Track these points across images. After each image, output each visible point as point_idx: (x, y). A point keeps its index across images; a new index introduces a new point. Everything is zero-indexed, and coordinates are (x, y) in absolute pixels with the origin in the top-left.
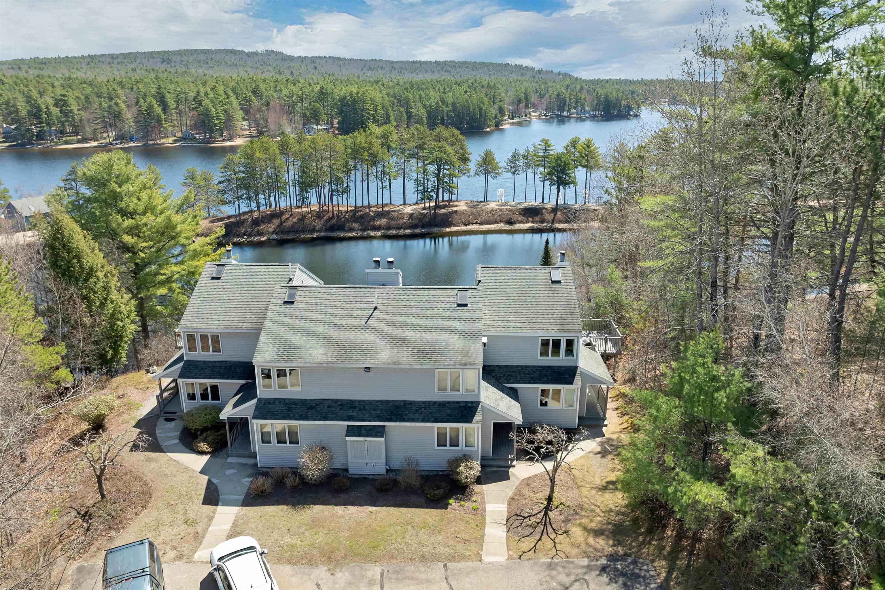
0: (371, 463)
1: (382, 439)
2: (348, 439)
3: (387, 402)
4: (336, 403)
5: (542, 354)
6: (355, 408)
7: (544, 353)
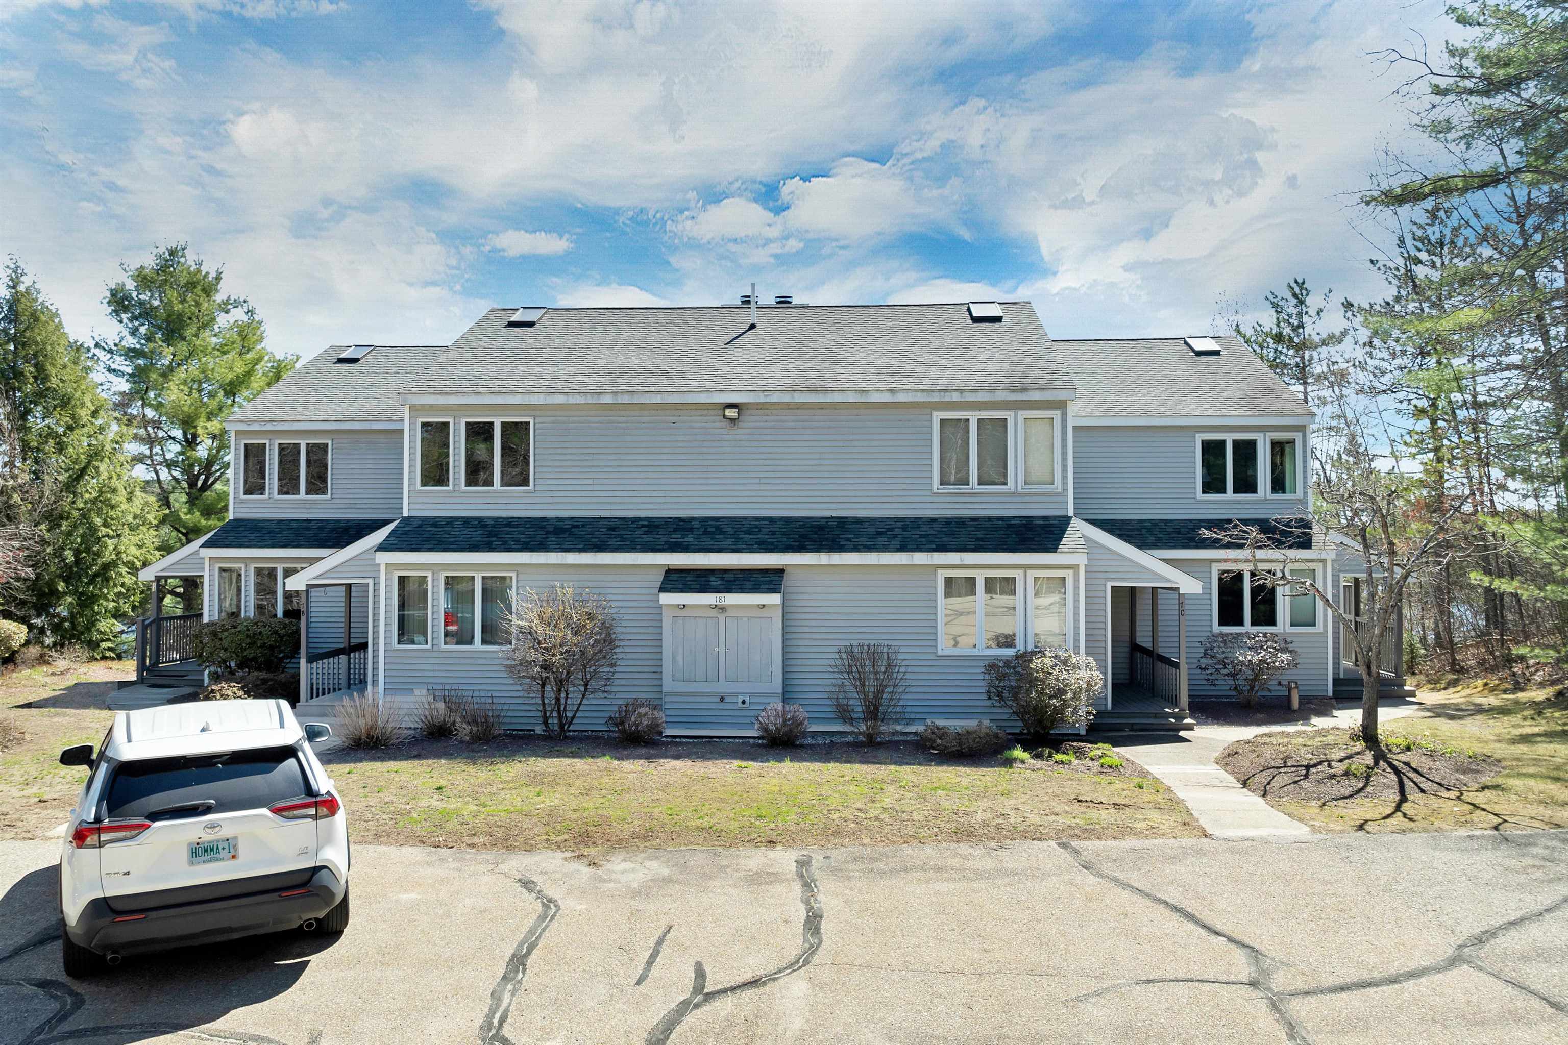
0: (736, 695)
1: (774, 599)
2: (667, 599)
3: (787, 520)
4: (633, 522)
5: (1208, 487)
6: (691, 530)
7: (1213, 484)
